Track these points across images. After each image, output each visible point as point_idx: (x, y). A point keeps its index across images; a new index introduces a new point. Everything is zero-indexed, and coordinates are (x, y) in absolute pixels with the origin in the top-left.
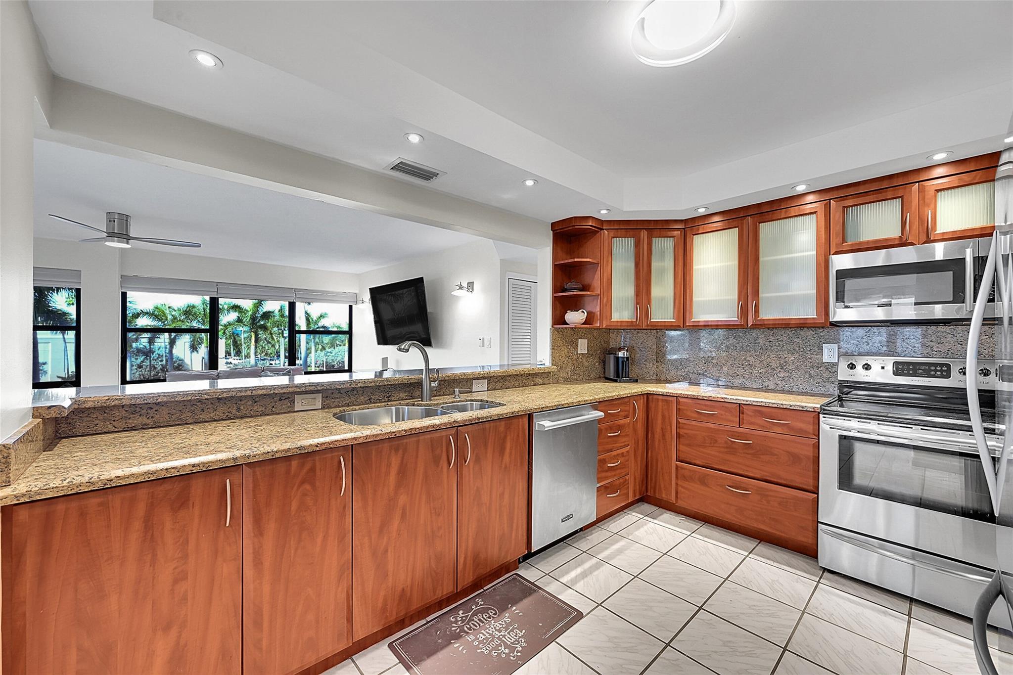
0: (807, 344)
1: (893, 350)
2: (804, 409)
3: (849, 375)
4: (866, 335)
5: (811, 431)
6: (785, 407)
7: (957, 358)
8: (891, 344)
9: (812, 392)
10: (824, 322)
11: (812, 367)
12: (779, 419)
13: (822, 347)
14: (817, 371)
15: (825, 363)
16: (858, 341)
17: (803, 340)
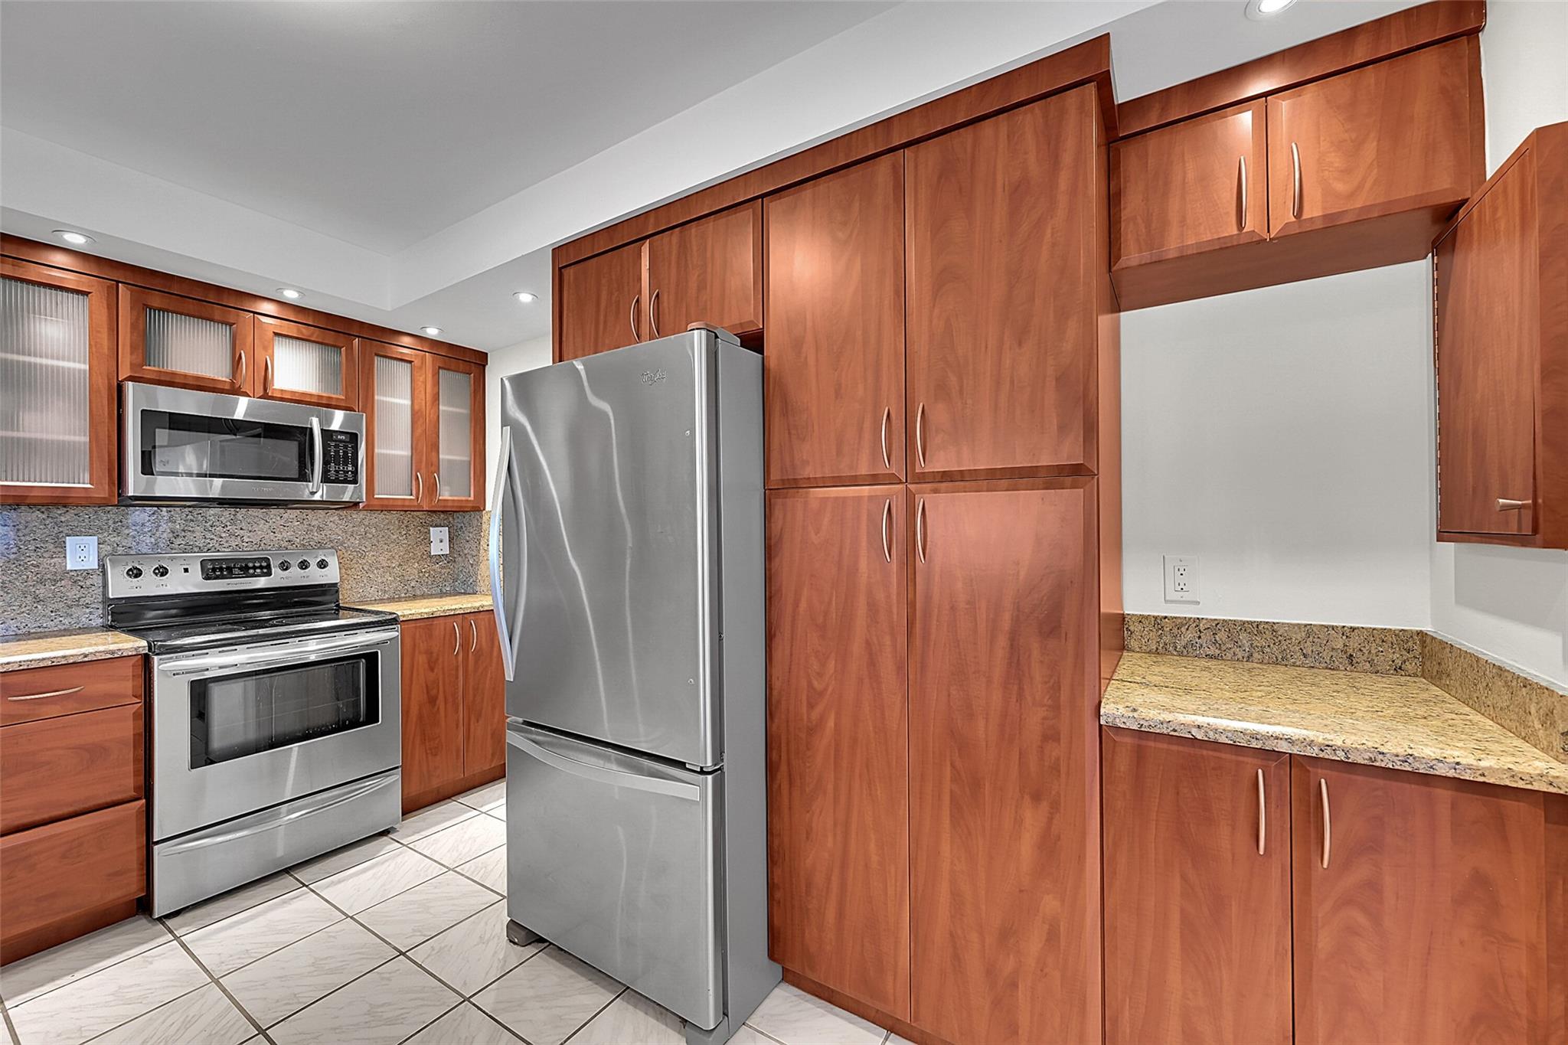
0: (28, 538)
1: (191, 543)
2: (116, 656)
3: (132, 588)
4: (149, 521)
5: (130, 692)
6: (71, 661)
7: (270, 550)
8: (189, 533)
9: (41, 630)
10: (107, 496)
11: (42, 582)
12: (54, 689)
13: (64, 542)
14: (53, 588)
15: (71, 571)
16: (136, 530)
17: (18, 530)
